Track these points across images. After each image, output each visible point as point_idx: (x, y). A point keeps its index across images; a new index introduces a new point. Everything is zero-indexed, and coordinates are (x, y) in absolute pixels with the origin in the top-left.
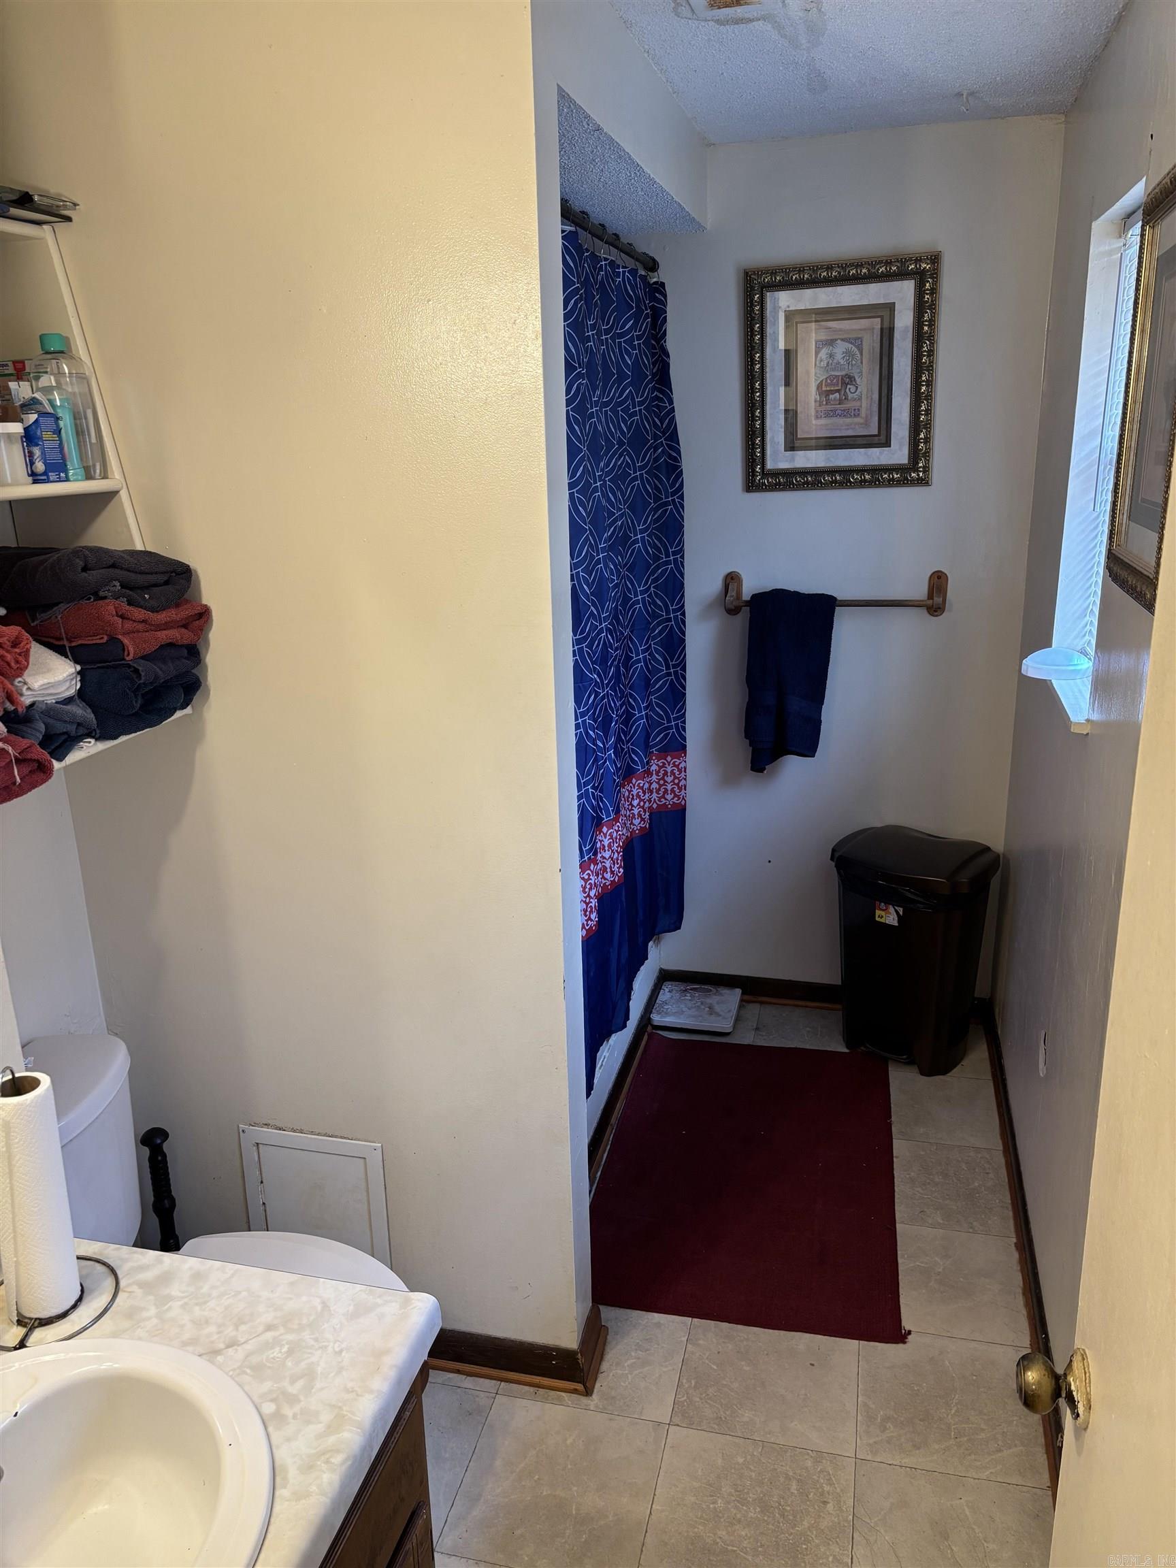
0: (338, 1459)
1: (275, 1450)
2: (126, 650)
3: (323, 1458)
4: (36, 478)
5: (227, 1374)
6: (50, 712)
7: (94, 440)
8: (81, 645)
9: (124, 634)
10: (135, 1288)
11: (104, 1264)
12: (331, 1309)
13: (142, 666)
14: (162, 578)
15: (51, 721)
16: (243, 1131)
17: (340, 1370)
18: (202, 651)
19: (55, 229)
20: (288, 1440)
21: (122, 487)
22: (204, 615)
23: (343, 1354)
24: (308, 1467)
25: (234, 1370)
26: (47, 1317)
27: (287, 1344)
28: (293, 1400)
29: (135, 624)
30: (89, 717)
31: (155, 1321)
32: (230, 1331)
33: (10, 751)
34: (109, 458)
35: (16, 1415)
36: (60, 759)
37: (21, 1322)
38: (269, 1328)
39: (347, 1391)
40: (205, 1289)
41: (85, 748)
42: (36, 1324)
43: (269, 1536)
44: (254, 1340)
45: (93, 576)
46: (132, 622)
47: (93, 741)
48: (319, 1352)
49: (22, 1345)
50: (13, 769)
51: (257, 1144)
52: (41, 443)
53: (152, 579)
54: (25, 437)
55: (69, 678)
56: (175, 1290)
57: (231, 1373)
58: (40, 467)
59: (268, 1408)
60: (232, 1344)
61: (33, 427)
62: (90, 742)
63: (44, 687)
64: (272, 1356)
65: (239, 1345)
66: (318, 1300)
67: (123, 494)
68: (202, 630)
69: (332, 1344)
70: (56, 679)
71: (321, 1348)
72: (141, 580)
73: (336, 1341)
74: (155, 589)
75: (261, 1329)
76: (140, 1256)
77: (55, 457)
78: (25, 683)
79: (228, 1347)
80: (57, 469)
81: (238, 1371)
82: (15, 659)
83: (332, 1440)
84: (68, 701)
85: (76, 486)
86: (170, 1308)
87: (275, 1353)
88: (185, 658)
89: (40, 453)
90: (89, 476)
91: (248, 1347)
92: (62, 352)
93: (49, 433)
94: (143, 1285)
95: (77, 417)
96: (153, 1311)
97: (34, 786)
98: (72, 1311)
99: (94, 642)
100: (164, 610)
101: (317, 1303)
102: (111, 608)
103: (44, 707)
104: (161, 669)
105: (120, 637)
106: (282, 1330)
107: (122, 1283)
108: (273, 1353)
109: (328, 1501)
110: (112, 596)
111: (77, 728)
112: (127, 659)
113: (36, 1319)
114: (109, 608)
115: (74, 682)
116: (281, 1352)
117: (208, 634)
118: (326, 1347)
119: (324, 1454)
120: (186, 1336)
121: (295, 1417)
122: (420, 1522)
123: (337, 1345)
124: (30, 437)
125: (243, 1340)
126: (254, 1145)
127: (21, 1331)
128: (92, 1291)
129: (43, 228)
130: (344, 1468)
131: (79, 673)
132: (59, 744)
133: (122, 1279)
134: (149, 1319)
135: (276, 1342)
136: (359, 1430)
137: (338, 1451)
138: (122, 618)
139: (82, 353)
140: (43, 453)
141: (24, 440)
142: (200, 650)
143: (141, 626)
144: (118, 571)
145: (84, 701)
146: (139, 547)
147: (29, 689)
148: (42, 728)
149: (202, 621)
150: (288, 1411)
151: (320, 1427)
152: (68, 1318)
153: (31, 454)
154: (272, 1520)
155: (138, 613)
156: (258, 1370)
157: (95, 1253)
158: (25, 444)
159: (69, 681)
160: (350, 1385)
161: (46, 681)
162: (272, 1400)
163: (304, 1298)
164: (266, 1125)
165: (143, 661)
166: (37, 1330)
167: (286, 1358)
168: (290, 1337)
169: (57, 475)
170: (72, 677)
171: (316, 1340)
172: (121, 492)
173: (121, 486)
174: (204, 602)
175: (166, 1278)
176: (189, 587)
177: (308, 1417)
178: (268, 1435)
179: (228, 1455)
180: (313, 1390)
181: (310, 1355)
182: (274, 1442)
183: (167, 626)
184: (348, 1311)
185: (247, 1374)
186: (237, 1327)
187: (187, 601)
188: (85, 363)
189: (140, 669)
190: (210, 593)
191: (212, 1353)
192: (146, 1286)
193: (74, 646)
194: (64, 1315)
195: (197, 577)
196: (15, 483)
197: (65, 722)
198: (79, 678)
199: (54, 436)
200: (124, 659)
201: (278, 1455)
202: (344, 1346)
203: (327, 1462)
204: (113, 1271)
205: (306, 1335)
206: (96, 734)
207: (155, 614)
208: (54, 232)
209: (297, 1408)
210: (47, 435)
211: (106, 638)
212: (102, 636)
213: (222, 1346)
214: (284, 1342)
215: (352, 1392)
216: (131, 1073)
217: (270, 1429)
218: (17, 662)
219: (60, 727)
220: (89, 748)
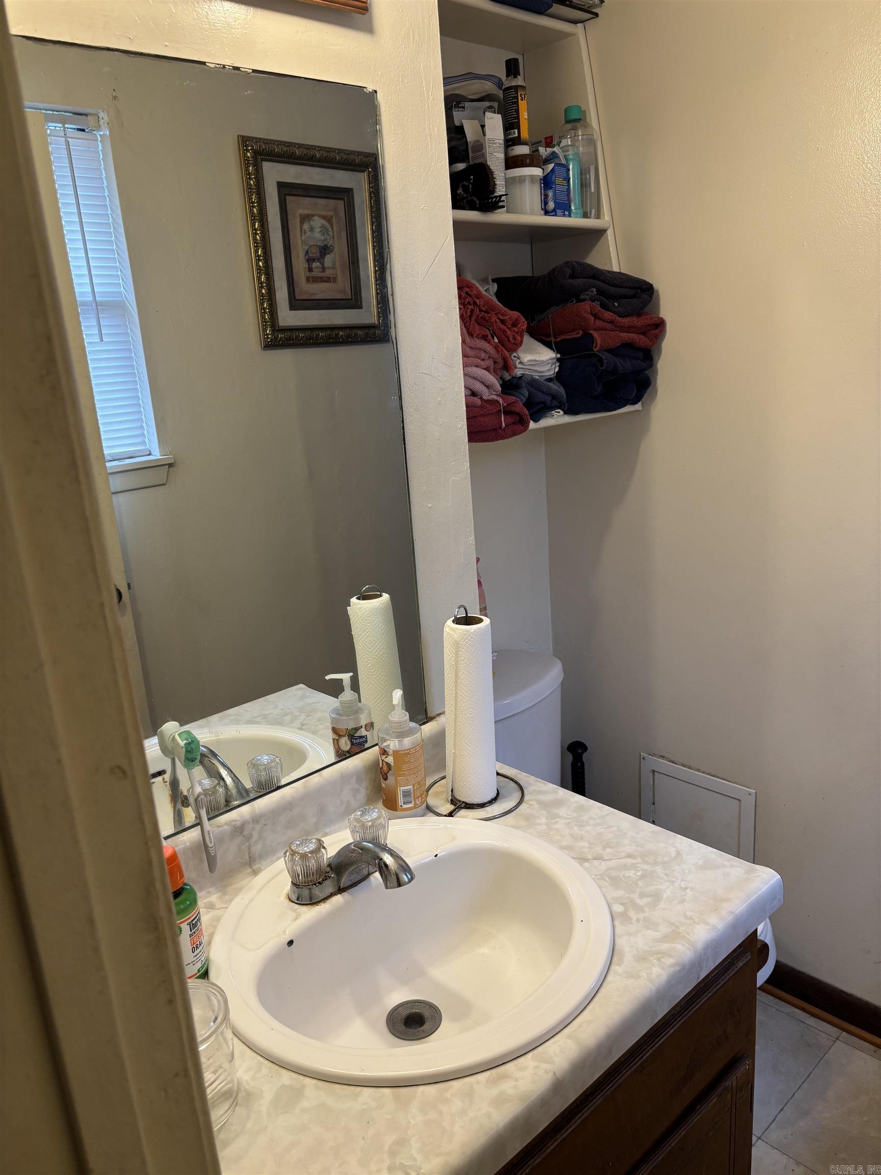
0: (670, 961)
1: (616, 937)
2: (595, 343)
3: (655, 956)
4: (547, 213)
5: (591, 876)
6: (533, 383)
7: (593, 190)
8: (564, 340)
9: (595, 330)
10: (534, 803)
11: (516, 782)
12: (684, 857)
13: (605, 356)
14: (630, 292)
15: (534, 391)
16: (644, 758)
17: (682, 901)
18: (655, 357)
19: (586, 27)
20: (629, 934)
21: (610, 226)
22: (659, 326)
23: (688, 891)
24: (642, 958)
25: (596, 875)
26: (470, 803)
27: (642, 870)
28: (639, 909)
29: (604, 323)
30: (561, 391)
31: (544, 827)
32: (598, 849)
33: (501, 402)
34: (603, 207)
35: (436, 856)
36: (536, 421)
37: (453, 801)
38: (629, 856)
39: (686, 917)
40: (585, 818)
41: (555, 416)
42: (463, 805)
43: (599, 995)
44: (616, 860)
45: (578, 282)
46: (602, 321)
47: (562, 412)
48: (667, 884)
49: (451, 815)
50: (501, 416)
51: (654, 771)
52: (554, 187)
53: (623, 291)
54: (543, 180)
55: (550, 361)
56: (563, 811)
57: (593, 876)
58: (551, 205)
59: (618, 908)
60: (598, 858)
61: (550, 174)
62: (559, 412)
63: (532, 363)
64: (628, 875)
65: (603, 860)
66: (674, 849)
67: (610, 233)
68: (656, 338)
69: (679, 881)
70: (541, 359)
71: (670, 881)
72: (613, 290)
73: (683, 880)
74: (625, 301)
75: (623, 854)
76: (542, 785)
77: (562, 198)
78: (519, 358)
79: (595, 859)
80: (563, 207)
81: (599, 877)
82: (512, 336)
83: (665, 946)
84: (550, 380)
85: (575, 221)
86: (556, 822)
87: (631, 873)
88: (641, 360)
89: (552, 194)
90: (586, 215)
91: (612, 863)
92: (580, 119)
93: (560, 179)
94: (539, 802)
95: (583, 172)
96: (544, 820)
97: (514, 434)
98: (488, 804)
99: (573, 337)
100: (628, 316)
101: (673, 851)
102: (587, 307)
103: (529, 379)
104: (620, 363)
105: (592, 332)
106: (639, 860)
107: (526, 798)
108: (629, 873)
109: (654, 988)
110: (589, 298)
111: (551, 401)
112: (595, 350)
113: (463, 802)
114: (586, 307)
115: (554, 366)
116: (636, 875)
117: (661, 344)
118: (674, 882)
119: (657, 953)
120: (564, 843)
121: (638, 920)
122: (741, 1070)
123: (683, 883)
124: (546, 182)
125: (607, 858)
126: (651, 772)
127: (452, 807)
128: (504, 797)
129: (577, 26)
130: (672, 970)
131: (558, 360)
132: (538, 410)
133: (527, 795)
134: (541, 824)
135: (633, 866)
136: (691, 948)
137: (670, 956)
138: (595, 317)
139: (594, 123)
140: (555, 194)
141: (542, 182)
142: (653, 357)
143: (608, 326)
144: (597, 282)
145: (559, 382)
146: (616, 269)
147: (521, 363)
148: (527, 394)
149: (657, 331)
150: (632, 914)
151: (658, 935)
152: (484, 808)
153: (546, 196)
154: (604, 985)
155: (608, 315)
156: (615, 882)
157: (511, 775)
158: (542, 185)
159: (550, 365)
160: (689, 914)
161: (533, 358)
162: (622, 904)
163: (662, 845)
164: (662, 756)
165: (606, 353)
166: (463, 810)
167: (640, 879)
168: (646, 867)
169: (562, 212)
170: (552, 362)
171: (667, 875)
172: (608, 231)
173: (608, 225)
174: (661, 316)
175: (558, 803)
176: (650, 302)
177: (649, 924)
178: (614, 926)
179: (578, 927)
180: (657, 908)
181: (659, 884)
182: (618, 931)
183: (629, 329)
184: (698, 863)
185: (605, 880)
186: (604, 848)
187: (647, 314)
188: (596, 130)
189: (604, 357)
190: (668, 309)
191: (582, 860)
192: (544, 805)
193: (559, 341)
194: (482, 806)
195: (658, 296)
196: (532, 213)
197: (544, 392)
198: (558, 364)
199: (564, 182)
200: (593, 351)
201: (618, 941)
202: (690, 885)
203: (659, 960)
204: (521, 789)
205: (659, 870)
206: (565, 407)
207: (621, 319)
208: (585, 29)
209: (641, 916)
210: (559, 181)
211: (581, 332)
212: (578, 331)
213: (590, 857)
214: (639, 869)
215: (691, 919)
216: (563, 683)
217: (616, 923)
218: (515, 338)
219: (541, 397)
220: (557, 418)
